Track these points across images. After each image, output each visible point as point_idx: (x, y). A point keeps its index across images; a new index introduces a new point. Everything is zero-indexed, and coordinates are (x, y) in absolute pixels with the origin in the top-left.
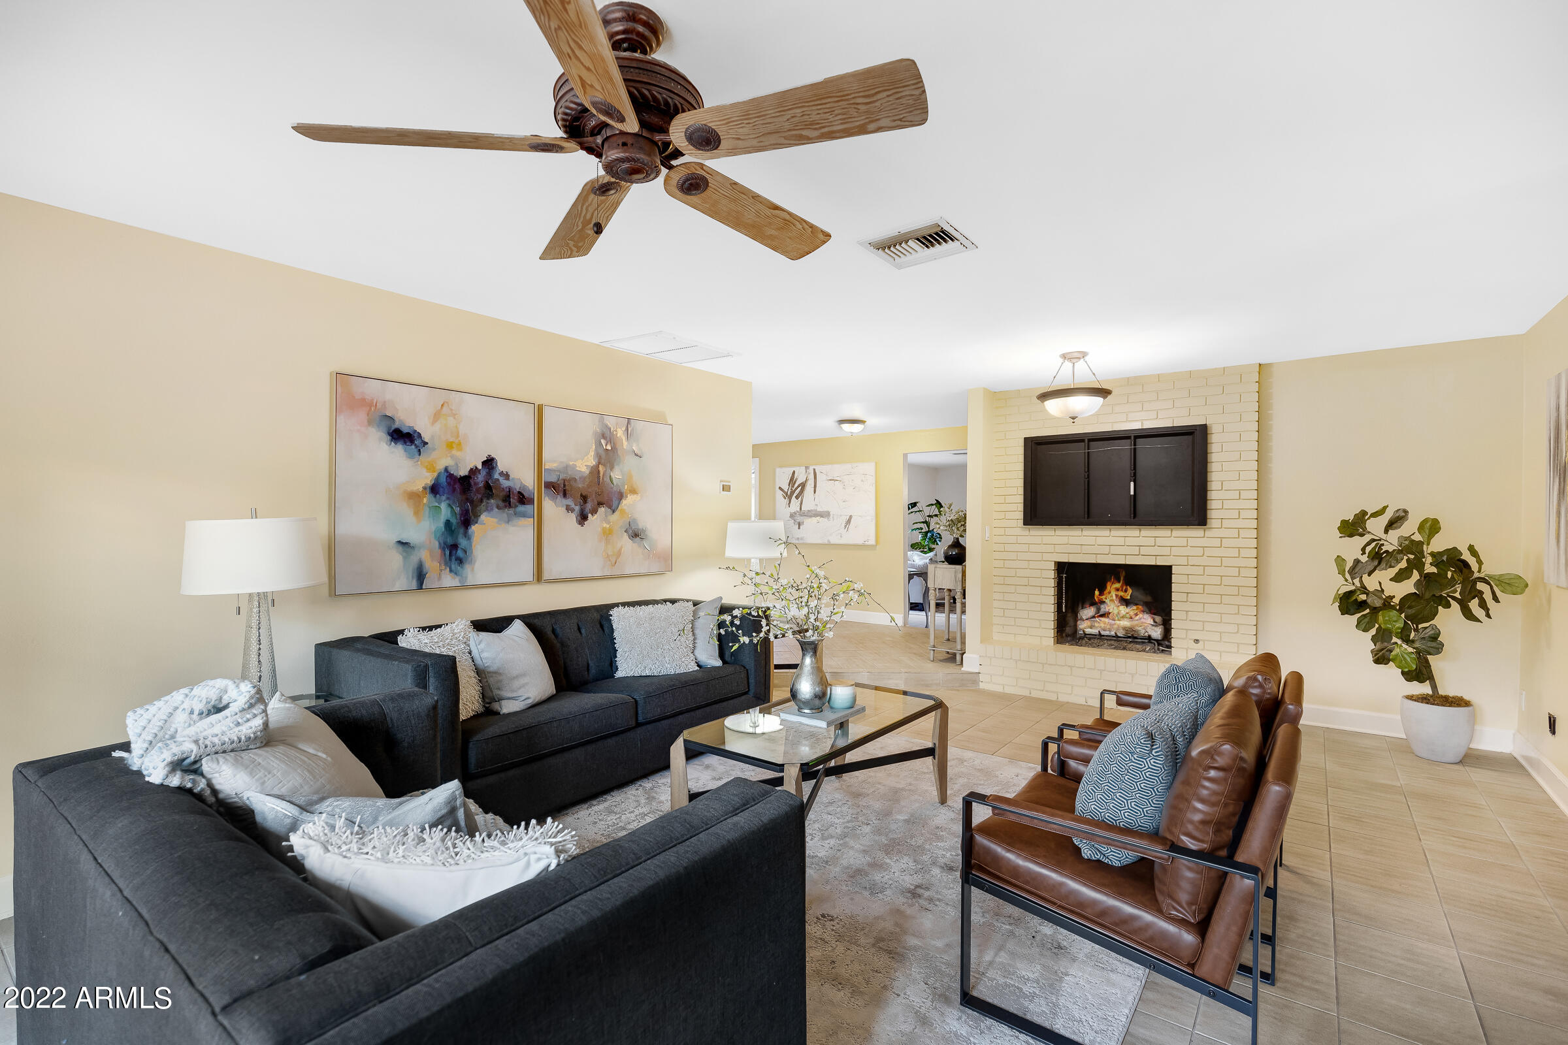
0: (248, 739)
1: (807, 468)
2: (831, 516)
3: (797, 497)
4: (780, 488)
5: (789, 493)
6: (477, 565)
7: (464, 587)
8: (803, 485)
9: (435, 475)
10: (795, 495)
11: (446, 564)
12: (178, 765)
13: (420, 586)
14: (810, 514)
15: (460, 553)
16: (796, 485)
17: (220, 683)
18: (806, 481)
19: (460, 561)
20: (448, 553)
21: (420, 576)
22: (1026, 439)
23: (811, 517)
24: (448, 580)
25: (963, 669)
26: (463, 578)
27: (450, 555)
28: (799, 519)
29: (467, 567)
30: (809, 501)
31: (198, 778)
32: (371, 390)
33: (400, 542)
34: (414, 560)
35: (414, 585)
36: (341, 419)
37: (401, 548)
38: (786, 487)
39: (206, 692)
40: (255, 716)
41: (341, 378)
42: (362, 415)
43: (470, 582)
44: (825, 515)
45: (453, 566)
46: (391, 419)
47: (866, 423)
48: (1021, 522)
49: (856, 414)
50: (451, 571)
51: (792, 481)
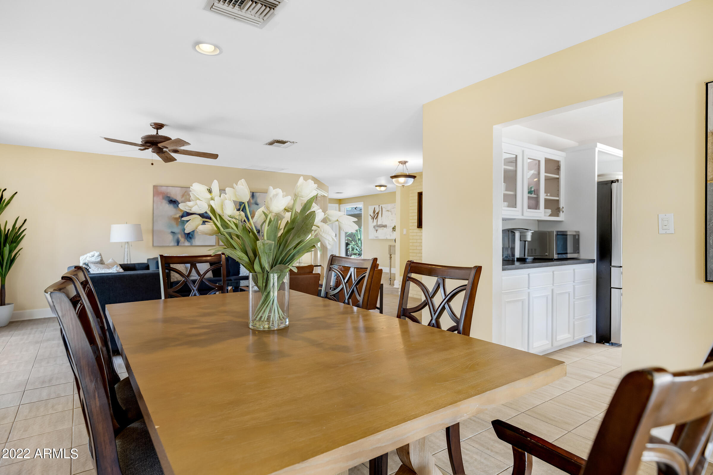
0: (97, 262)
1: (379, 206)
2: (387, 227)
3: (376, 219)
4: (370, 215)
5: (373, 217)
6: (196, 239)
7: (192, 246)
8: (378, 213)
9: (183, 212)
10: (375, 218)
11: (186, 239)
12: (85, 264)
13: (178, 245)
14: (380, 226)
15: (190, 236)
16: (375, 214)
17: (94, 252)
18: (379, 212)
19: (191, 238)
20: (186, 235)
21: (178, 242)
22: (418, 193)
23: (380, 227)
24: (187, 244)
25: (394, 287)
26: (191, 243)
27: (187, 236)
28: (377, 228)
29: (193, 240)
30: (380, 221)
31: (88, 267)
32: (163, 189)
33: (172, 232)
34: (176, 237)
35: (176, 244)
36: (155, 198)
37: (172, 234)
38: (372, 215)
39: (92, 253)
40: (99, 258)
41: (155, 187)
42: (161, 197)
43: (194, 244)
44: (385, 226)
45: (188, 240)
46: (169, 197)
47: (387, 187)
48: (417, 227)
49: (383, 183)
50: (188, 241)
51: (374, 212)
